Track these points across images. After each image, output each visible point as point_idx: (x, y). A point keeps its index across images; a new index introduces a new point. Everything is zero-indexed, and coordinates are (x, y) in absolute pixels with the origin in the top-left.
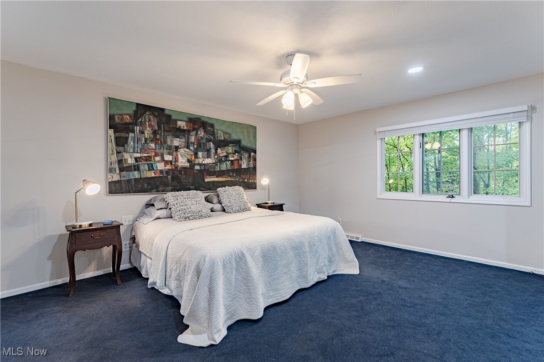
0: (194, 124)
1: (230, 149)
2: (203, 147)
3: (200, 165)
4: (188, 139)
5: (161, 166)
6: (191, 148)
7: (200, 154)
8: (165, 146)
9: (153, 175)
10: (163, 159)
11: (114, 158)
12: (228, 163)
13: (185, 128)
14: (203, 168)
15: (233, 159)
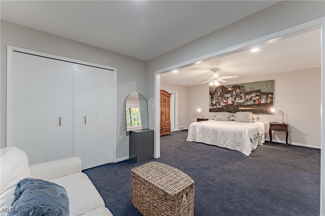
0: (235, 88)
1: (253, 95)
2: (238, 96)
3: (237, 103)
4: (232, 94)
5: (222, 104)
6: (233, 97)
7: (237, 99)
8: (224, 98)
9: (220, 107)
10: (223, 102)
11: (211, 102)
12: (252, 102)
13: (231, 90)
14: (238, 104)
15: (255, 99)
